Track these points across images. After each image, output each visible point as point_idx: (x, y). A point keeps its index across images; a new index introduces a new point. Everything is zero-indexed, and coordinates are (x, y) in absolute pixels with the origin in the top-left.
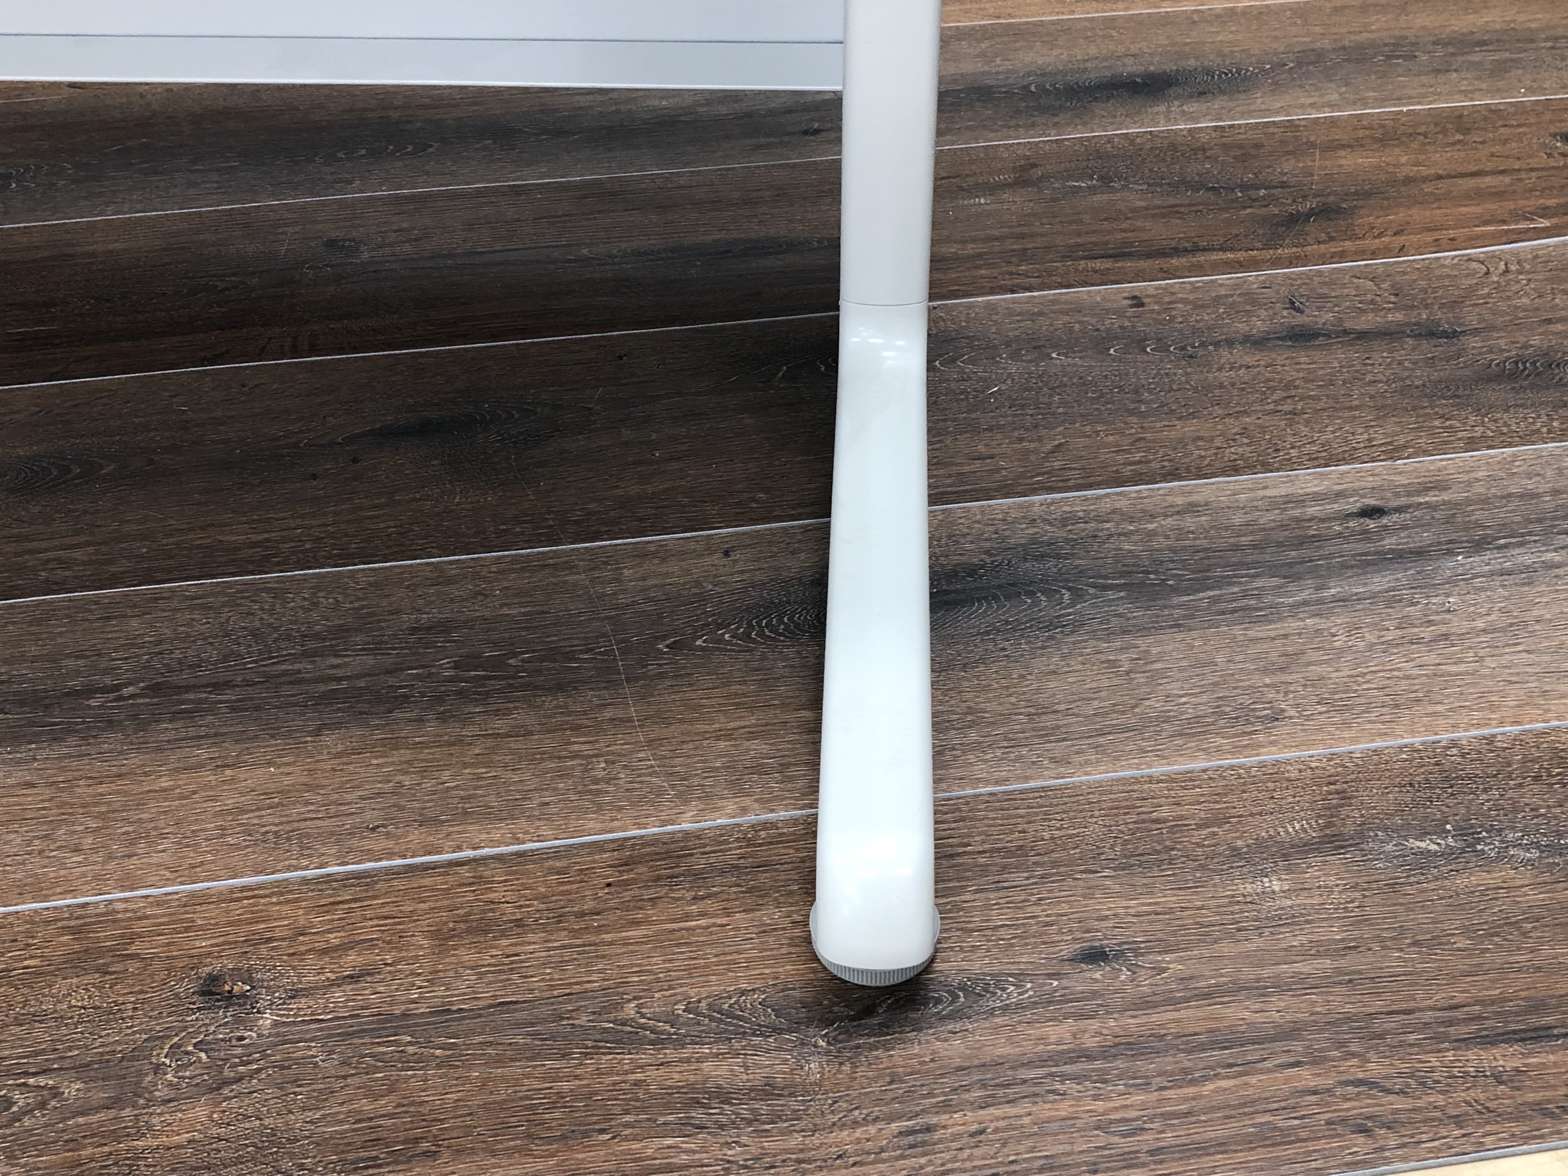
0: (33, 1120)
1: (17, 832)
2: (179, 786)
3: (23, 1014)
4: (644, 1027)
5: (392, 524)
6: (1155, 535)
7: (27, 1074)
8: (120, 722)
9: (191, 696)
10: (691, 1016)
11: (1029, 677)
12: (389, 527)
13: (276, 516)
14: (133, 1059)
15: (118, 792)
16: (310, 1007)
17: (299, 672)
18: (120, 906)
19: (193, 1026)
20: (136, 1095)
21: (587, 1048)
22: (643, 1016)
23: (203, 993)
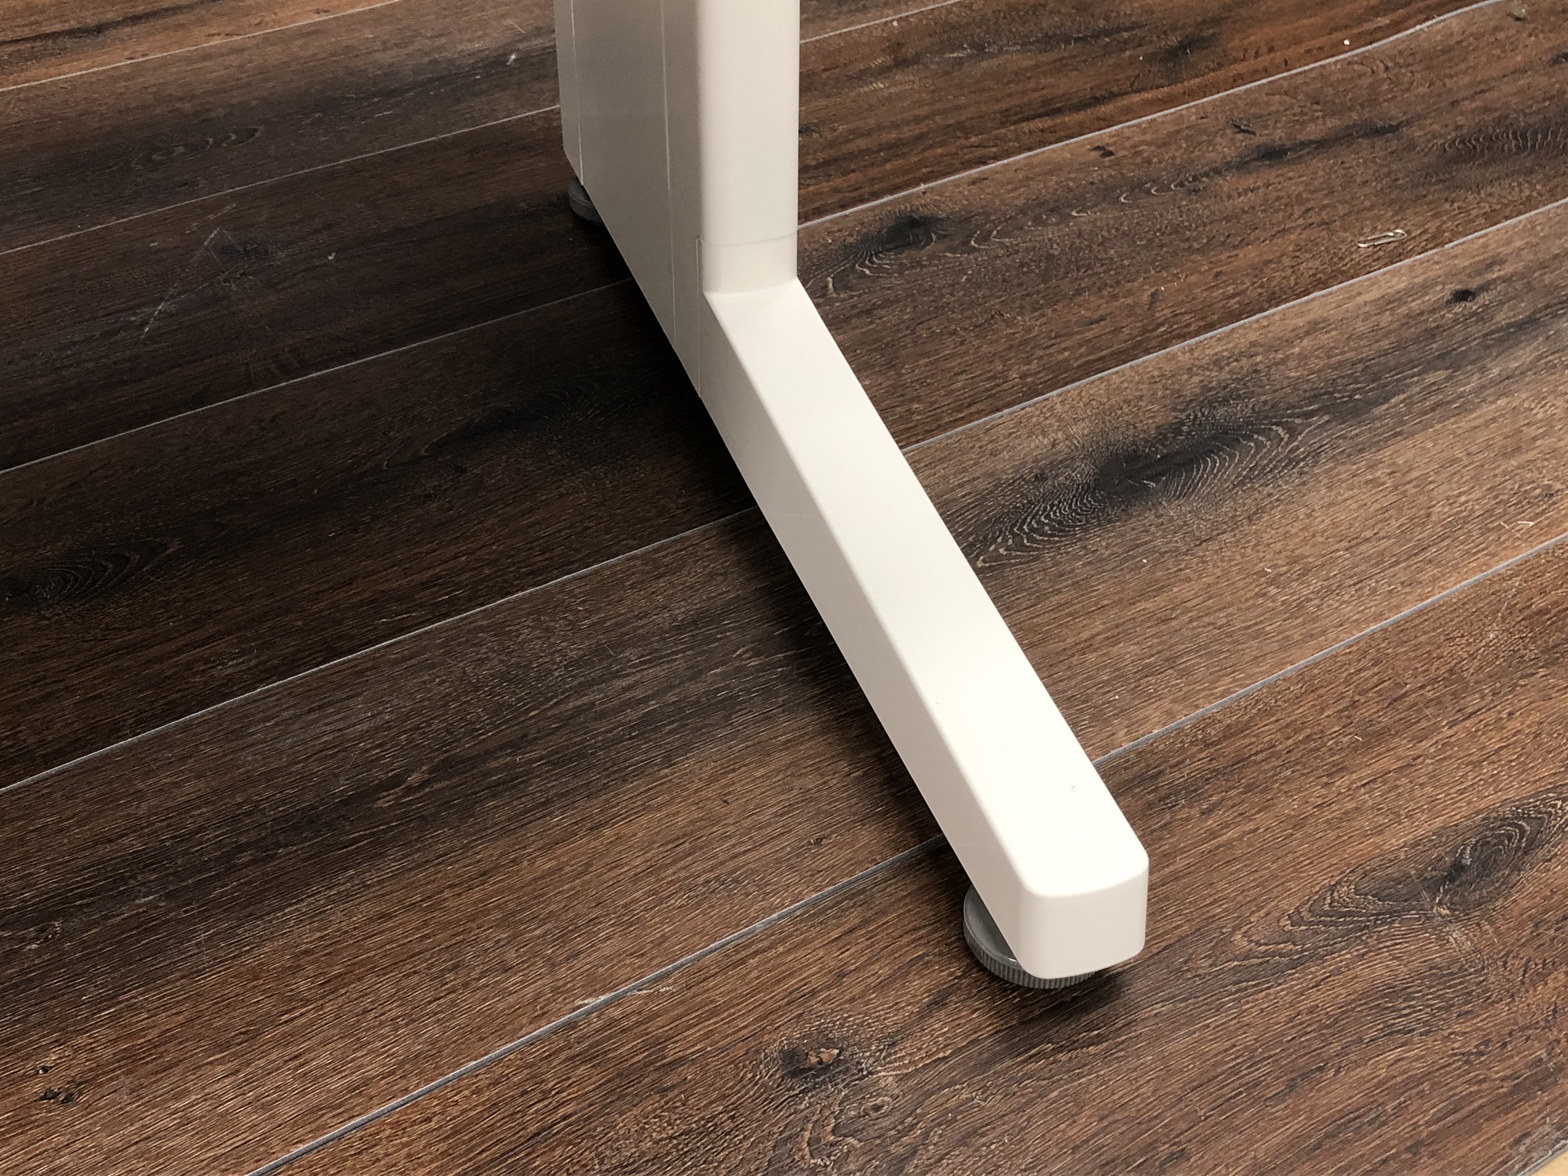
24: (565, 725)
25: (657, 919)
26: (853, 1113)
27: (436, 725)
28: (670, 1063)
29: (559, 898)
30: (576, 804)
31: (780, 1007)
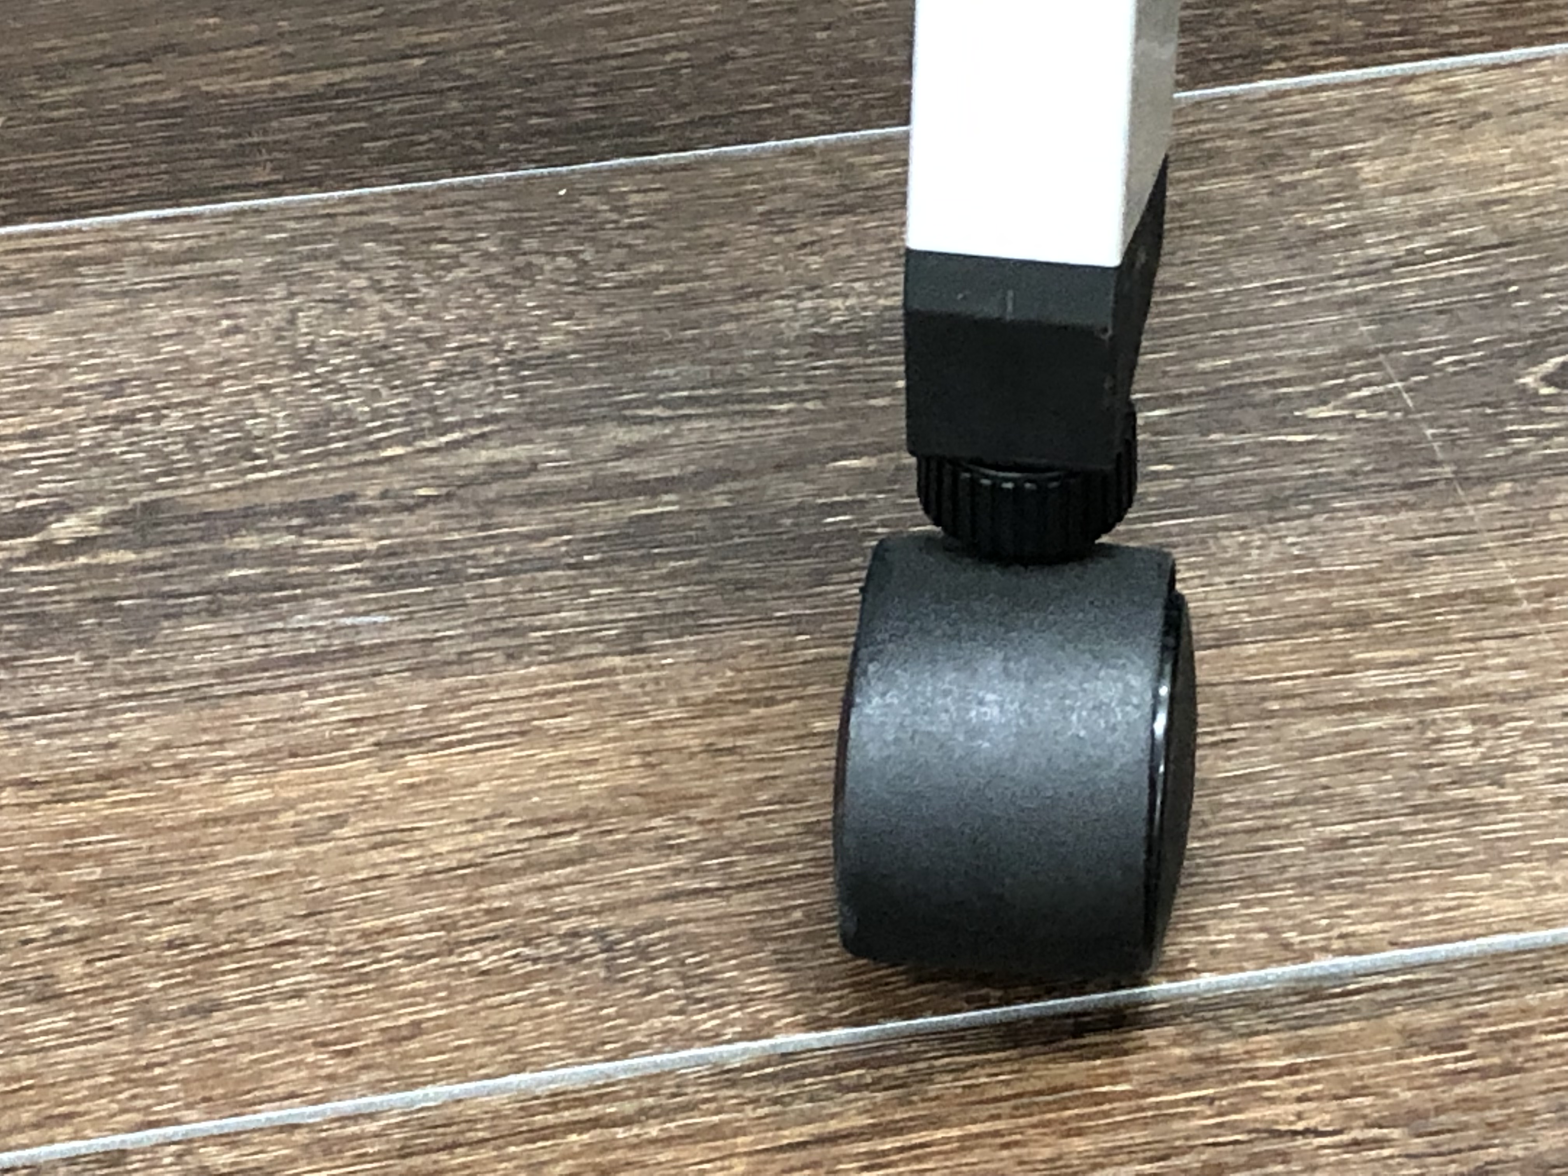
2: (289, 805)
8: (70, 622)
9: (250, 542)
12: (666, 50)
13: (340, 21)
17: (532, 466)
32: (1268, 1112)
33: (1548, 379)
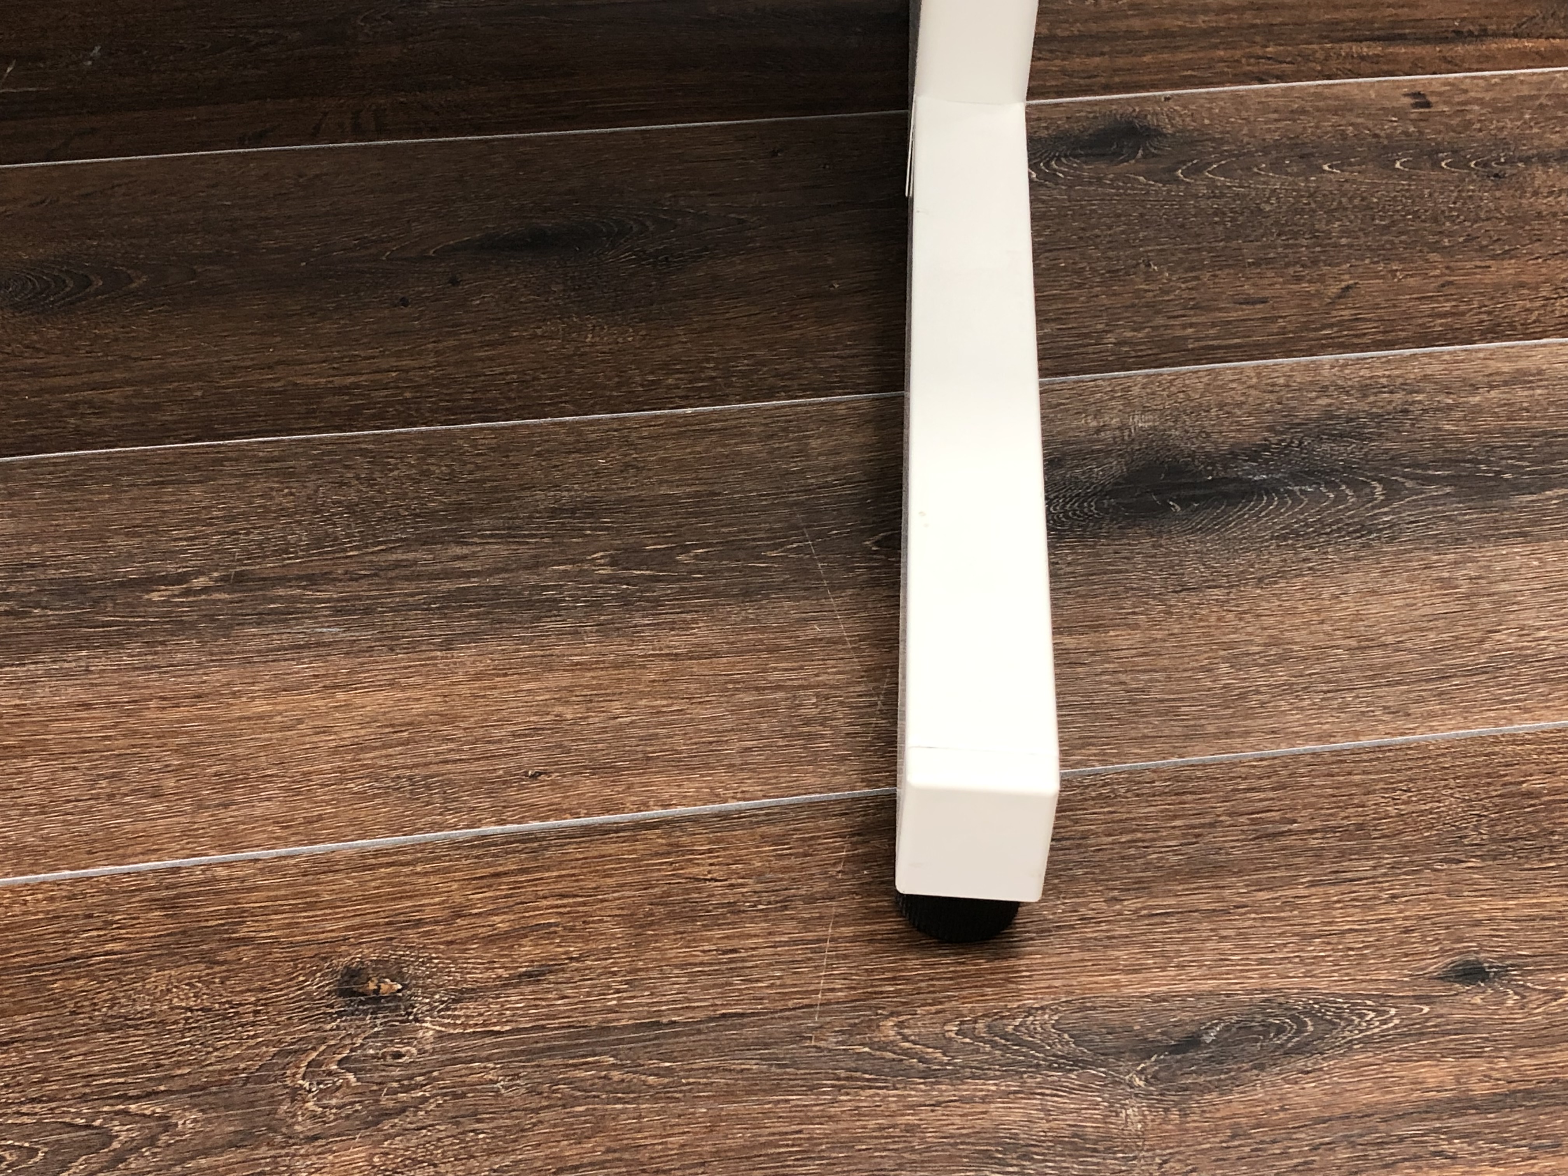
0: (142, 1161)
1: (75, 768)
2: (279, 713)
3: (112, 1017)
4: (906, 1052)
5: (510, 368)
6: (1480, 412)
7: (125, 1098)
8: (193, 625)
9: (281, 592)
10: (967, 1040)
11: (1344, 598)
12: (507, 374)
13: (362, 354)
14: (261, 1080)
15: (199, 718)
16: (481, 1015)
17: (415, 563)
18: (221, 872)
19: (334, 1037)
20: (271, 1129)
21: (839, 1079)
22: (905, 1038)
23: (342, 993)
24: (376, 575)
25: (327, 797)
26: (371, 1052)
27: (255, 536)
28: (238, 939)
29: (250, 744)
30: (329, 658)
31: (378, 924)
32: (695, 870)
33: (877, 543)
